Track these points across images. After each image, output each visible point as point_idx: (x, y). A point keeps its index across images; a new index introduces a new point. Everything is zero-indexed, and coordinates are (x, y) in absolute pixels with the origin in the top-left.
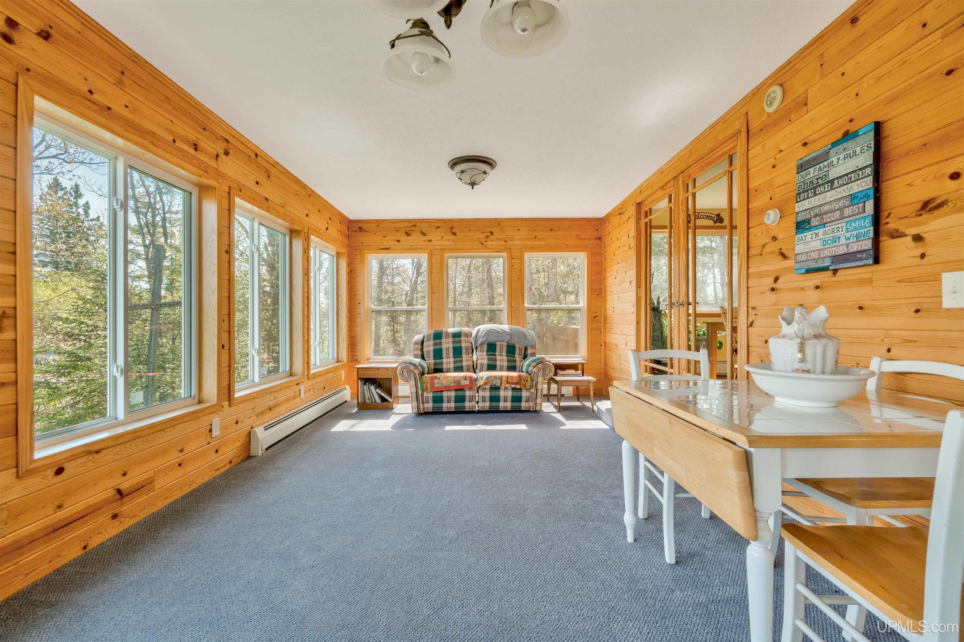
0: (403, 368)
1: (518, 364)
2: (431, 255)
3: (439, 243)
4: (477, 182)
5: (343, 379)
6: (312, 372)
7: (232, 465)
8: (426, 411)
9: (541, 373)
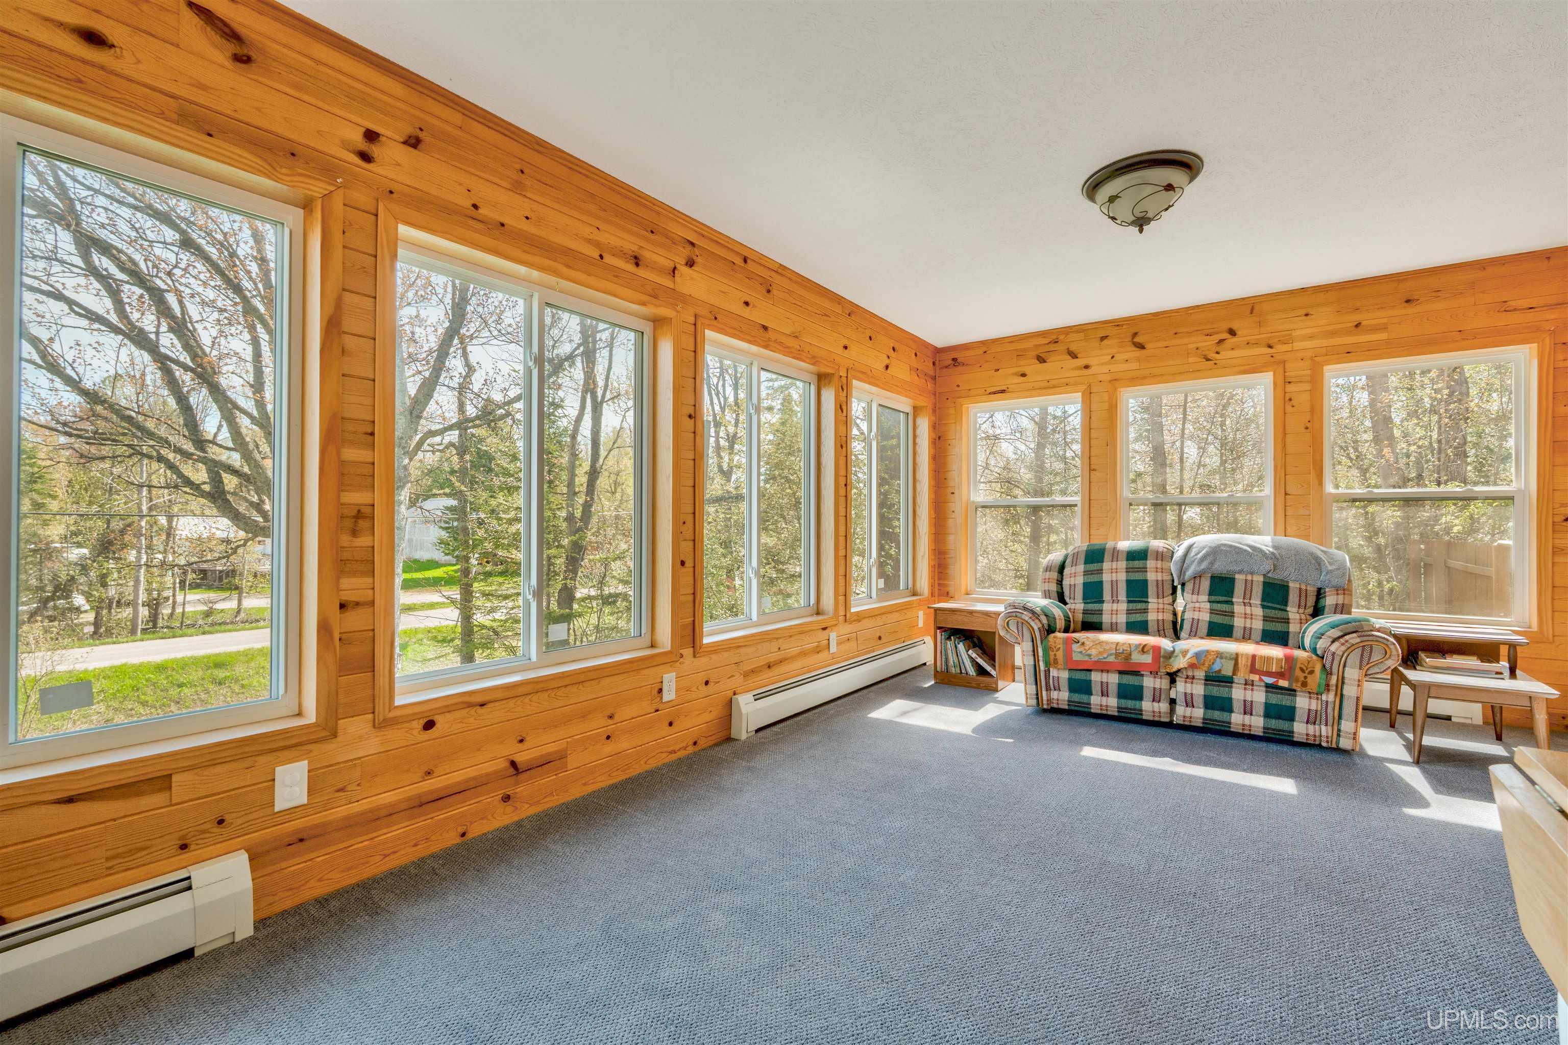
0: (1009, 615)
1: (1293, 628)
2: (1088, 395)
3: (1105, 369)
4: (1150, 215)
5: (921, 624)
6: (853, 610)
7: (697, 748)
8: (1055, 706)
9: (1354, 658)
